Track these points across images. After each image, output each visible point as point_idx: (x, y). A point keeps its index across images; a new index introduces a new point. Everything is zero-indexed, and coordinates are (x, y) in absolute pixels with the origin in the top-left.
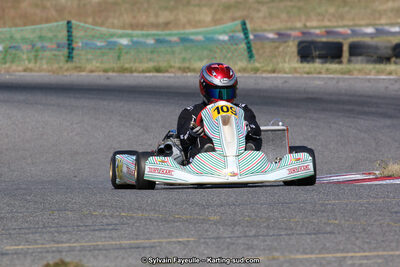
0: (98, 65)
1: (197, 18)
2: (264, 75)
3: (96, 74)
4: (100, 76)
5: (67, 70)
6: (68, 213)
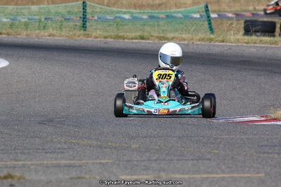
0: (101, 33)
1: (182, 1)
2: (216, 43)
3: (99, 39)
4: (100, 41)
5: (79, 36)
6: (37, 139)
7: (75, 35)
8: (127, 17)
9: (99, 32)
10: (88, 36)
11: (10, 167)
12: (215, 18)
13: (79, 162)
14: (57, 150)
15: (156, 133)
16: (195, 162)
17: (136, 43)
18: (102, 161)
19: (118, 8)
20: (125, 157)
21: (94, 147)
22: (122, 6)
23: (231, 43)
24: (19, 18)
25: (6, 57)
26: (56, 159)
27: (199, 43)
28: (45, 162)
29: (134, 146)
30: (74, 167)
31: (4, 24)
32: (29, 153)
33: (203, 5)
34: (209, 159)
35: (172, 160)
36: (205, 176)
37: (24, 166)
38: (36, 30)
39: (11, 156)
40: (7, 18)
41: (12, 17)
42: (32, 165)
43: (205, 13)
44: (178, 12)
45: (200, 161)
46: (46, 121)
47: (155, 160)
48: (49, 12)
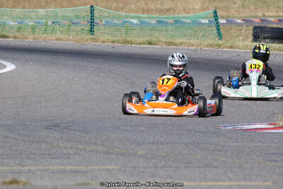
0: (109, 37)
1: (191, 7)
2: (225, 50)
3: (106, 44)
4: (108, 46)
5: (86, 40)
6: (43, 144)
7: (82, 39)
8: (135, 21)
9: (107, 37)
10: (95, 40)
11: (16, 172)
12: (223, 24)
13: (85, 168)
14: (63, 156)
15: (163, 139)
16: (202, 169)
17: (144, 48)
18: (109, 167)
19: (126, 12)
20: (131, 164)
21: (100, 153)
22: (130, 10)
23: (240, 49)
24: (26, 22)
25: (13, 61)
26: (62, 164)
27: (207, 49)
28: (51, 168)
29: (141, 152)
30: (80, 172)
31: (12, 27)
32: (34, 158)
33: (211, 11)
34: (216, 167)
35: (179, 167)
36: (212, 184)
37: (29, 171)
38: (43, 34)
39: (17, 162)
40: (14, 22)
41: (20, 21)
42: (38, 170)
43: (214, 19)
44: (186, 18)
45: (207, 169)
46: (53, 126)
47: (162, 167)
48: (56, 16)
